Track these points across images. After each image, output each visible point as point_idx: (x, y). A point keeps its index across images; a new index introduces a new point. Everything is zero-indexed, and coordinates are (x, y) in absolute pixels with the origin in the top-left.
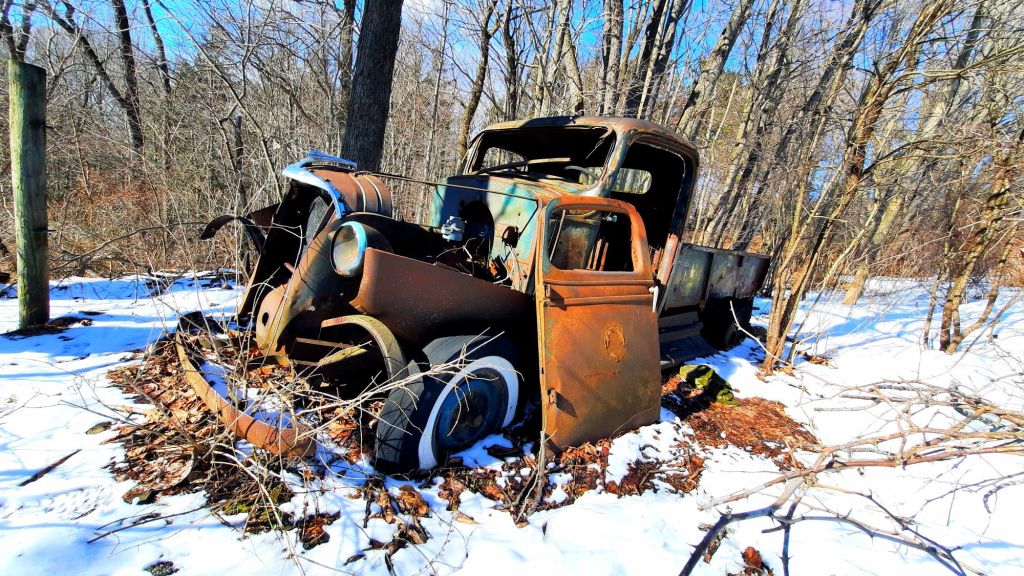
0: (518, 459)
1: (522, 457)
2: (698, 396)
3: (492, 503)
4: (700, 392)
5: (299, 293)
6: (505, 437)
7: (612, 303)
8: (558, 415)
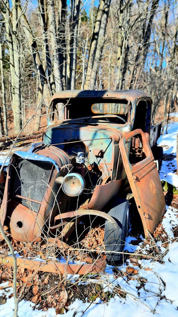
0: (143, 242)
1: (143, 241)
2: (167, 194)
3: (149, 261)
4: (167, 192)
5: (46, 209)
6: (131, 236)
7: (148, 173)
8: (149, 222)
